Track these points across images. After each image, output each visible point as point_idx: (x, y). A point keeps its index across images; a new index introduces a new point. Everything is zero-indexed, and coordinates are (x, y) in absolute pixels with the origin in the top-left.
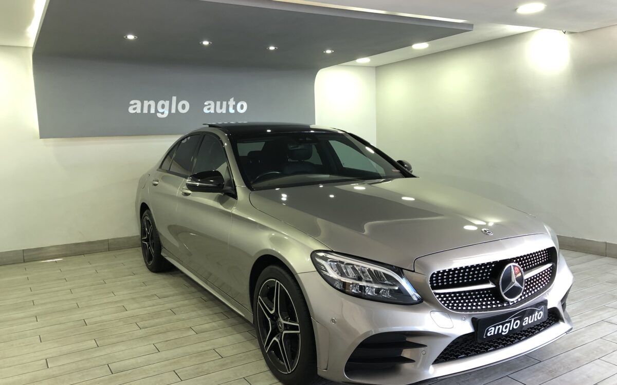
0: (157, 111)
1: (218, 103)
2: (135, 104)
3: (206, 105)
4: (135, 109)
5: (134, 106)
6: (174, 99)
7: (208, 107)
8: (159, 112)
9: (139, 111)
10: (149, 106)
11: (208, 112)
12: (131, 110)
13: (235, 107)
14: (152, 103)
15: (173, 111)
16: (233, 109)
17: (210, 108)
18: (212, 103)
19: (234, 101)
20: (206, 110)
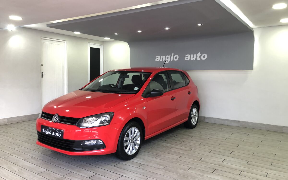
1: (192, 55)
2: (158, 57)
3: (186, 57)
4: (157, 59)
5: (157, 58)
6: (173, 54)
9: (159, 60)
10: (163, 58)
12: (156, 60)
14: (164, 57)
15: (172, 60)
16: (199, 58)
18: (189, 56)
20: (186, 59)
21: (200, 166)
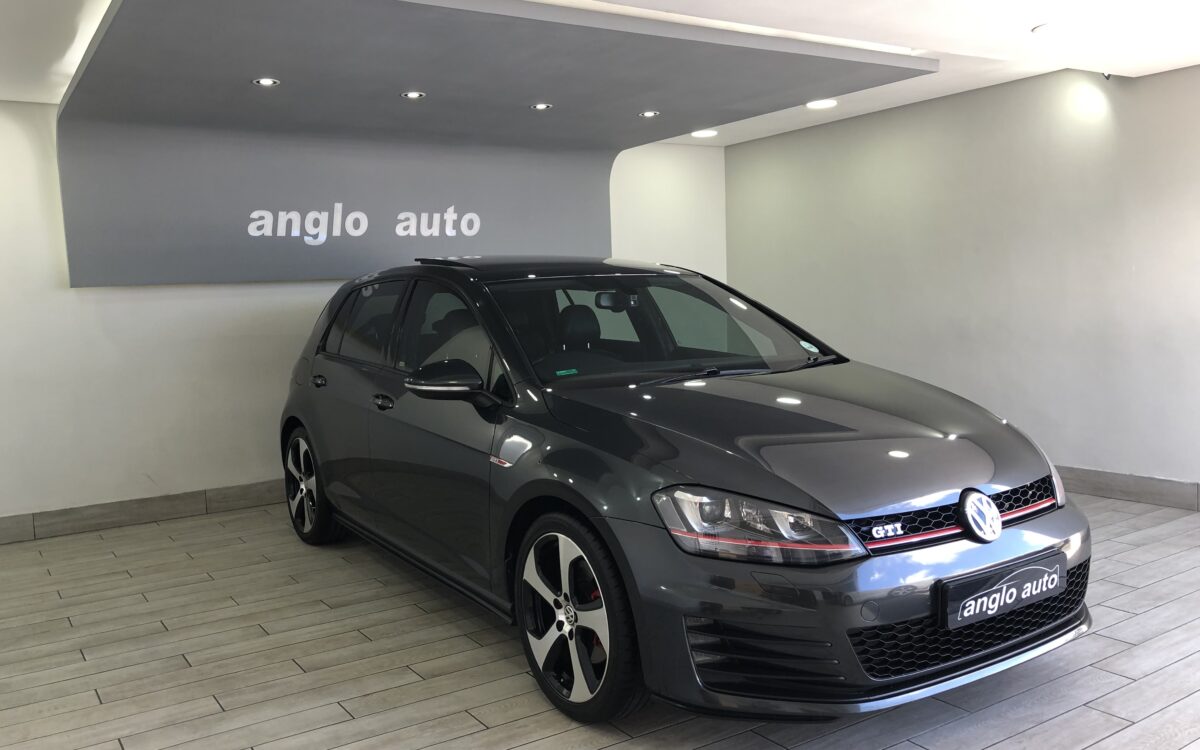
0: (303, 232)
1: (425, 217)
2: (262, 218)
3: (401, 221)
4: (260, 228)
5: (260, 223)
6: (338, 207)
7: (405, 224)
8: (308, 235)
10: (289, 223)
11: (405, 233)
14: (295, 216)
15: (337, 232)
16: (454, 229)
17: (408, 226)
18: (413, 216)
19: (455, 212)
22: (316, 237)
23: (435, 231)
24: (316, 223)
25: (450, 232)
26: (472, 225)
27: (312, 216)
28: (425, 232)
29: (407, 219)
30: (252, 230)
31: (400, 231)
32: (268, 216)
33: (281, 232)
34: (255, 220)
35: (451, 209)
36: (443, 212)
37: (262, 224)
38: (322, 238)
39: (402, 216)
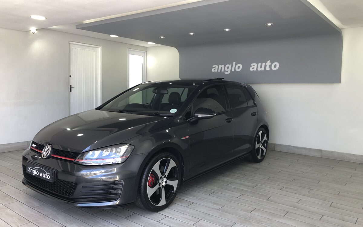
0: (225, 70)
1: (260, 64)
6: (234, 63)
7: (253, 67)
8: (226, 71)
9: (216, 71)
10: (222, 68)
11: (253, 70)
13: (270, 67)
14: (223, 66)
15: (233, 70)
17: (254, 67)
18: (256, 65)
19: (270, 62)
21: (268, 207)
22: (227, 72)
23: (263, 69)
24: (228, 68)
25: (268, 69)
26: (275, 66)
27: (227, 66)
28: (259, 69)
29: (254, 65)
30: (213, 70)
31: (251, 69)
32: (217, 66)
33: (219, 71)
34: (214, 68)
35: (269, 62)
36: (266, 62)
37: (216, 69)
38: (229, 72)
39: (252, 65)
